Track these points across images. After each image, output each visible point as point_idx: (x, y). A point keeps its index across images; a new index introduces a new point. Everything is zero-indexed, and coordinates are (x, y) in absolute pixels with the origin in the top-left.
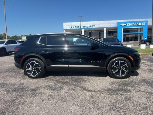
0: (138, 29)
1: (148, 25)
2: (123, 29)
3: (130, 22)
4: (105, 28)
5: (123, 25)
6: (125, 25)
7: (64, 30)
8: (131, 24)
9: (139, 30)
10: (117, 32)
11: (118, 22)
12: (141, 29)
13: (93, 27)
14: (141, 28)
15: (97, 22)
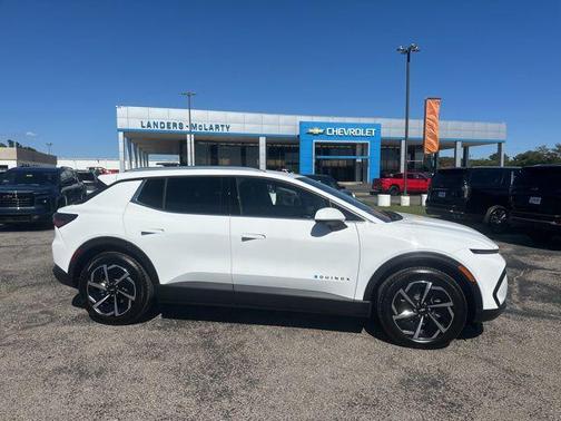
0: (354, 145)
1: (382, 136)
2: (316, 143)
3: (336, 125)
4: (263, 136)
5: (317, 131)
6: (321, 131)
7: (120, 130)
8: (338, 132)
9: (358, 150)
10: (297, 150)
11: (301, 123)
12: (364, 146)
13: (225, 131)
14: (363, 144)
15: (239, 115)
